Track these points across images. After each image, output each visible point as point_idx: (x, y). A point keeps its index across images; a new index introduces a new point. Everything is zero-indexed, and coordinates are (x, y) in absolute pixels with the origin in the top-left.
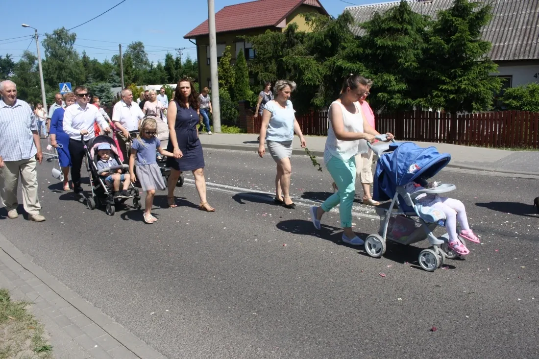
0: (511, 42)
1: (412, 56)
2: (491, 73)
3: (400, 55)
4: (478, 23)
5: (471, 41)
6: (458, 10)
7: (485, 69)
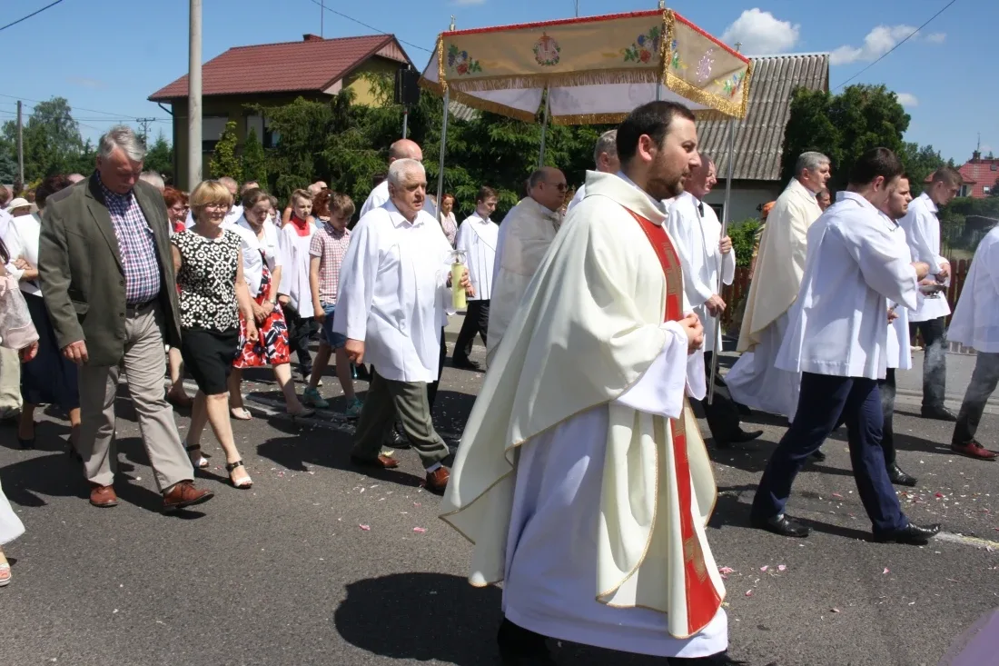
3: (530, 159)
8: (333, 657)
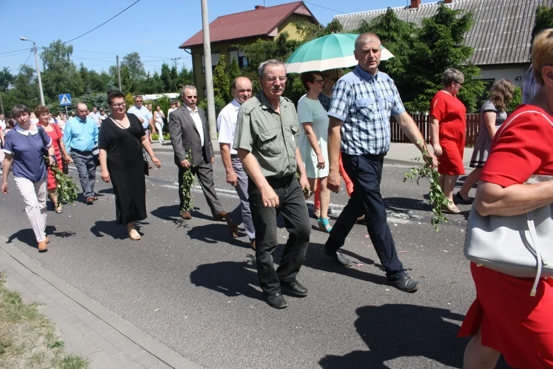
0: (493, 47)
1: (399, 62)
2: (474, 77)
4: (461, 29)
5: (455, 47)
6: (441, 17)
7: (468, 73)
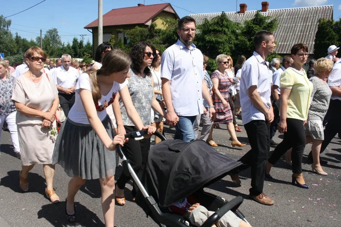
3: (220, 47)
4: (269, 29)
6: (257, 21)
8: (151, 225)
